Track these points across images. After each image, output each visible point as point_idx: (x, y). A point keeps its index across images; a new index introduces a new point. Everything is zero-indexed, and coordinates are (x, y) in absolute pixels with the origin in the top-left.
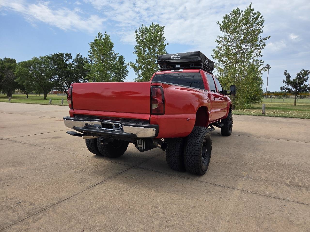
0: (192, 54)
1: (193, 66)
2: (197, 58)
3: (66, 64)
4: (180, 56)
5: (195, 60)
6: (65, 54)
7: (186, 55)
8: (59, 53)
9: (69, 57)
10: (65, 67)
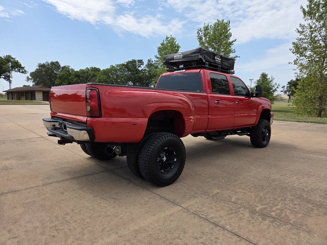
0: (193, 51)
1: (195, 66)
2: (198, 56)
3: (139, 70)
4: (182, 55)
5: (196, 59)
6: (138, 61)
7: (187, 53)
8: (132, 60)
9: (141, 63)
10: (137, 73)
